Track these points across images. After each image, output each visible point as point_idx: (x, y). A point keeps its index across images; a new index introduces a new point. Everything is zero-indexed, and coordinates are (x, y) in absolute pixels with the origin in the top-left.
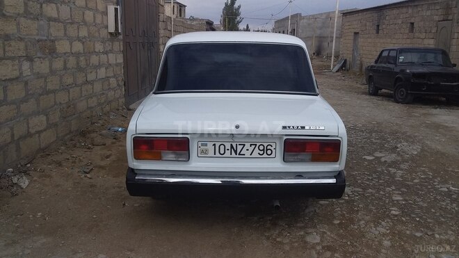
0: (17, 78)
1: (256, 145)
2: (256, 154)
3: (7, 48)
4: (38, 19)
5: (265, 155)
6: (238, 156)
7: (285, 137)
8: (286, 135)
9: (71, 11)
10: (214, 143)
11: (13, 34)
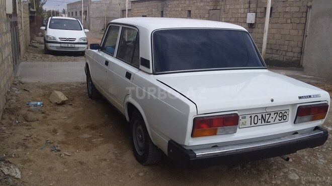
1: (277, 113)
2: (277, 121)
5: (282, 120)
6: (266, 124)
10: (250, 115)
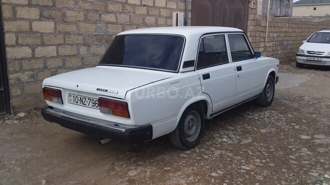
0: (74, 55)
1: (91, 99)
2: (90, 106)
3: (67, 39)
4: (96, 23)
5: (95, 107)
6: (83, 105)
7: (100, 96)
8: (101, 95)
9: (130, 17)
10: (74, 95)
11: (73, 32)
